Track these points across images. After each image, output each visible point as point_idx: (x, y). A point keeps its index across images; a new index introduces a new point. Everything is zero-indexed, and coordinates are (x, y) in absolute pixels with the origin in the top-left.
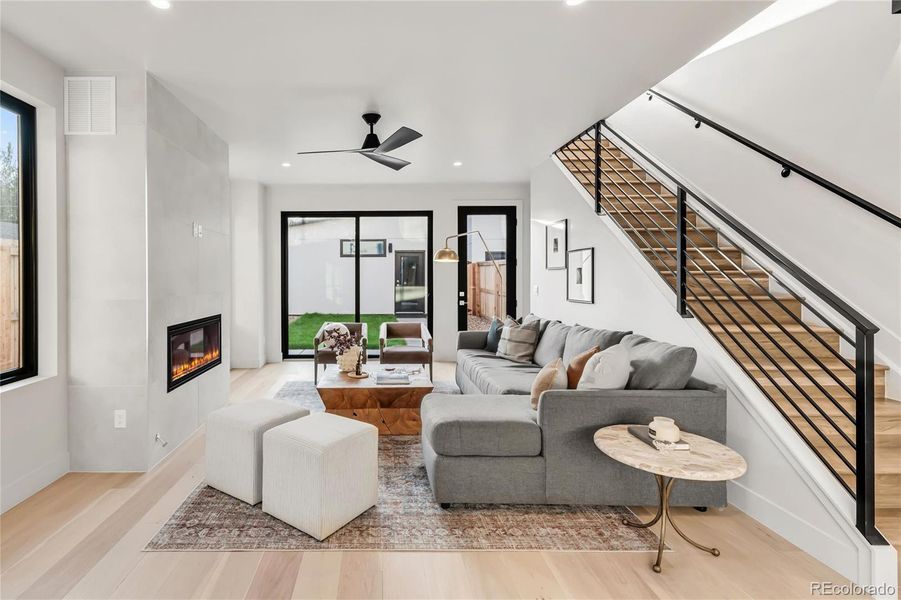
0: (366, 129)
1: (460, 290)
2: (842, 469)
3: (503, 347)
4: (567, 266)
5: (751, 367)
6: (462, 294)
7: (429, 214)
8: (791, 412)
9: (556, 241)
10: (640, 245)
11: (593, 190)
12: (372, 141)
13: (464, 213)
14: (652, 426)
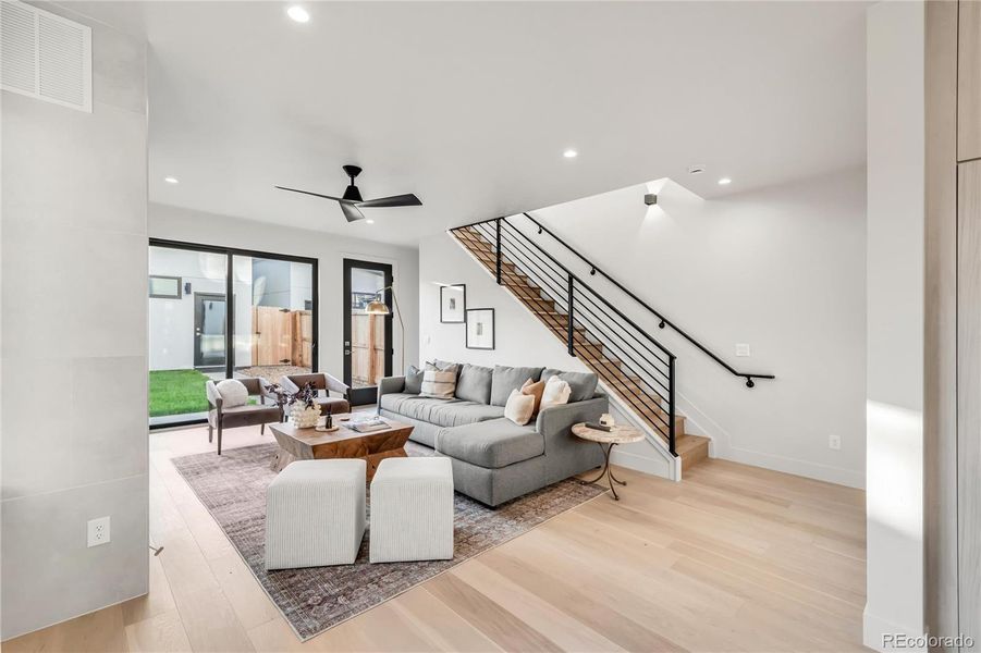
0: (346, 181)
1: (345, 341)
2: (661, 425)
3: (426, 388)
4: (466, 321)
5: (615, 382)
6: (347, 343)
7: (314, 262)
8: (637, 402)
9: (453, 301)
10: (533, 309)
11: (495, 267)
12: (352, 194)
13: (349, 264)
14: (602, 419)
